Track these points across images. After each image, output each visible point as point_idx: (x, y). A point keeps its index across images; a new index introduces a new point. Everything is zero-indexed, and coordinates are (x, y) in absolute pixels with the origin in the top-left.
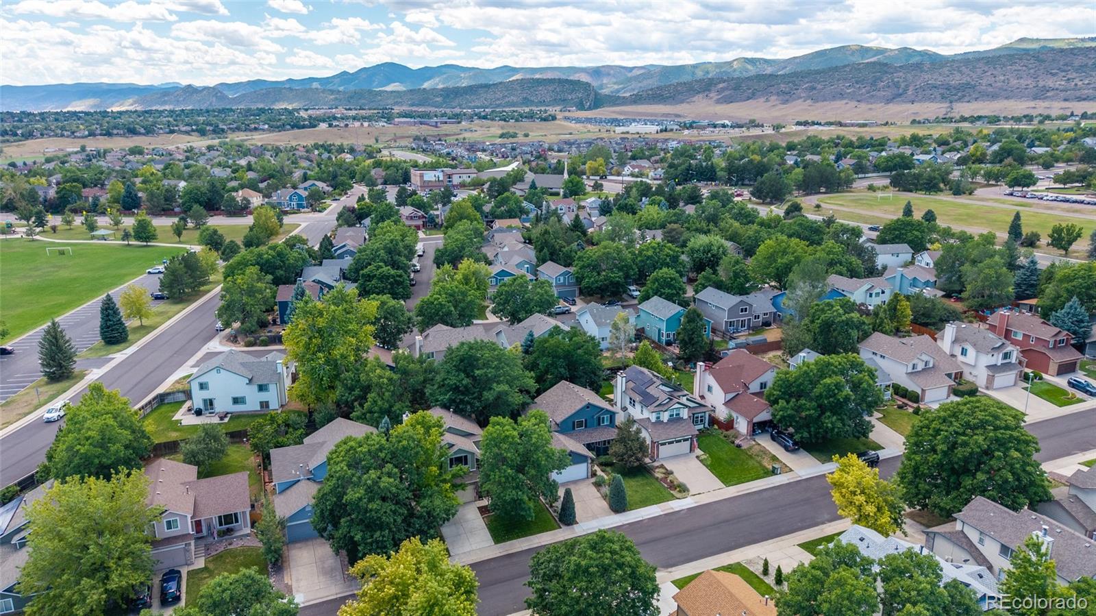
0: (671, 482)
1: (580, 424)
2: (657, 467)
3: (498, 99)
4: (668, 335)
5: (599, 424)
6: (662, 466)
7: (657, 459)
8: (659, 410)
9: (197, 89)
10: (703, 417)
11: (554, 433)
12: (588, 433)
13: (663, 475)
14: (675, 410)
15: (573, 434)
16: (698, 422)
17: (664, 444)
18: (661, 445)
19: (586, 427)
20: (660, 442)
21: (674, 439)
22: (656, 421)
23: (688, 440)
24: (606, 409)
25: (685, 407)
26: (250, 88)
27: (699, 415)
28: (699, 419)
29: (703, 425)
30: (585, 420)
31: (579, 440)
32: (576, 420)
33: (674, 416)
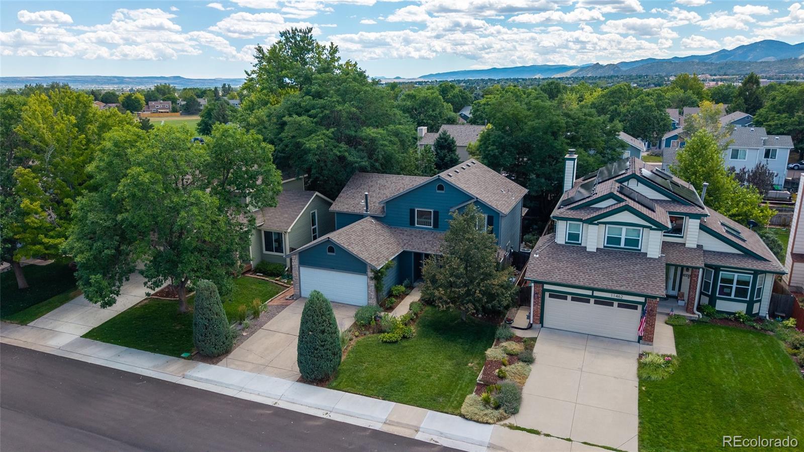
0: (501, 376)
1: (425, 215)
7: (534, 325)
8: (575, 217)
9: (602, 65)
10: (747, 283)
11: (369, 219)
12: (433, 237)
13: (506, 355)
14: (624, 228)
15: (406, 231)
16: (730, 294)
17: (562, 296)
18: (551, 296)
19: (436, 226)
20: (546, 287)
21: (589, 293)
22: (566, 243)
23: (636, 308)
24: (477, 198)
25: (653, 227)
26: (641, 64)
27: (736, 275)
28: (734, 286)
29: (746, 304)
30: (434, 212)
31: (407, 243)
32: (417, 207)
33: (622, 245)
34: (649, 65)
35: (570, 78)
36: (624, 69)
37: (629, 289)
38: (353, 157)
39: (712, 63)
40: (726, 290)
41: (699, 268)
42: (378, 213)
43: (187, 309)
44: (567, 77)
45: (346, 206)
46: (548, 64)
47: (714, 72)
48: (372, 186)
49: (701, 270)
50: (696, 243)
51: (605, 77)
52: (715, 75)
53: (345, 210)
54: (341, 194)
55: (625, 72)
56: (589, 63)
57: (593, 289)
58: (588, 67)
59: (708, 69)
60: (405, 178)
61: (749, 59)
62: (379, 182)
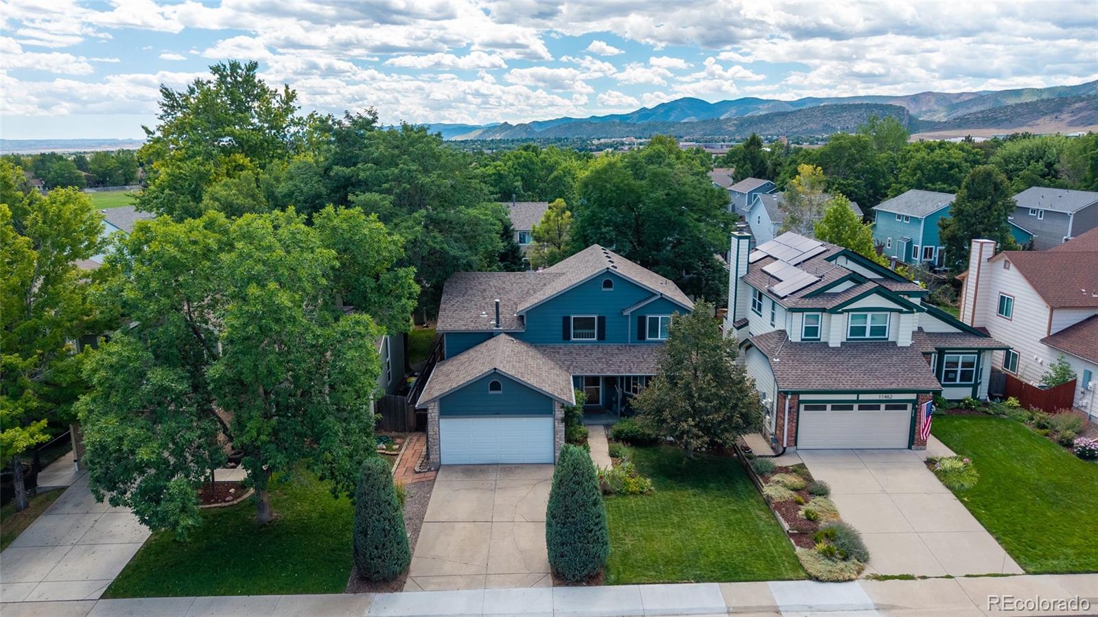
0: (811, 518)
1: (585, 324)
2: (785, 470)
3: (796, 127)
4: (928, 253)
5: (641, 336)
6: (800, 470)
7: (787, 450)
8: (814, 306)
9: (511, 126)
10: (971, 365)
11: (503, 335)
12: (602, 352)
13: (793, 492)
14: (869, 315)
15: (560, 348)
16: (955, 380)
17: (818, 406)
18: (807, 408)
19: (602, 337)
20: (802, 397)
21: (854, 397)
22: (802, 340)
23: (905, 408)
24: (661, 294)
25: (905, 310)
26: (556, 124)
27: (961, 356)
28: (959, 369)
29: (971, 389)
30: (599, 318)
31: (571, 365)
32: (573, 314)
33: (868, 335)
34: (567, 125)
35: (476, 141)
36: (538, 130)
37: (901, 387)
38: (454, 250)
39: (634, 124)
40: (951, 376)
41: (930, 354)
42: (515, 327)
43: (271, 514)
44: (472, 140)
45: (462, 323)
46: (442, 122)
47: (638, 135)
48: (484, 290)
49: (933, 355)
50: (917, 325)
51: (518, 141)
52: (640, 138)
53: (463, 328)
54: (442, 306)
55: (540, 133)
56: (495, 122)
57: (858, 392)
58: (495, 127)
59: (631, 131)
60: (527, 276)
61: (671, 119)
62: (491, 283)
